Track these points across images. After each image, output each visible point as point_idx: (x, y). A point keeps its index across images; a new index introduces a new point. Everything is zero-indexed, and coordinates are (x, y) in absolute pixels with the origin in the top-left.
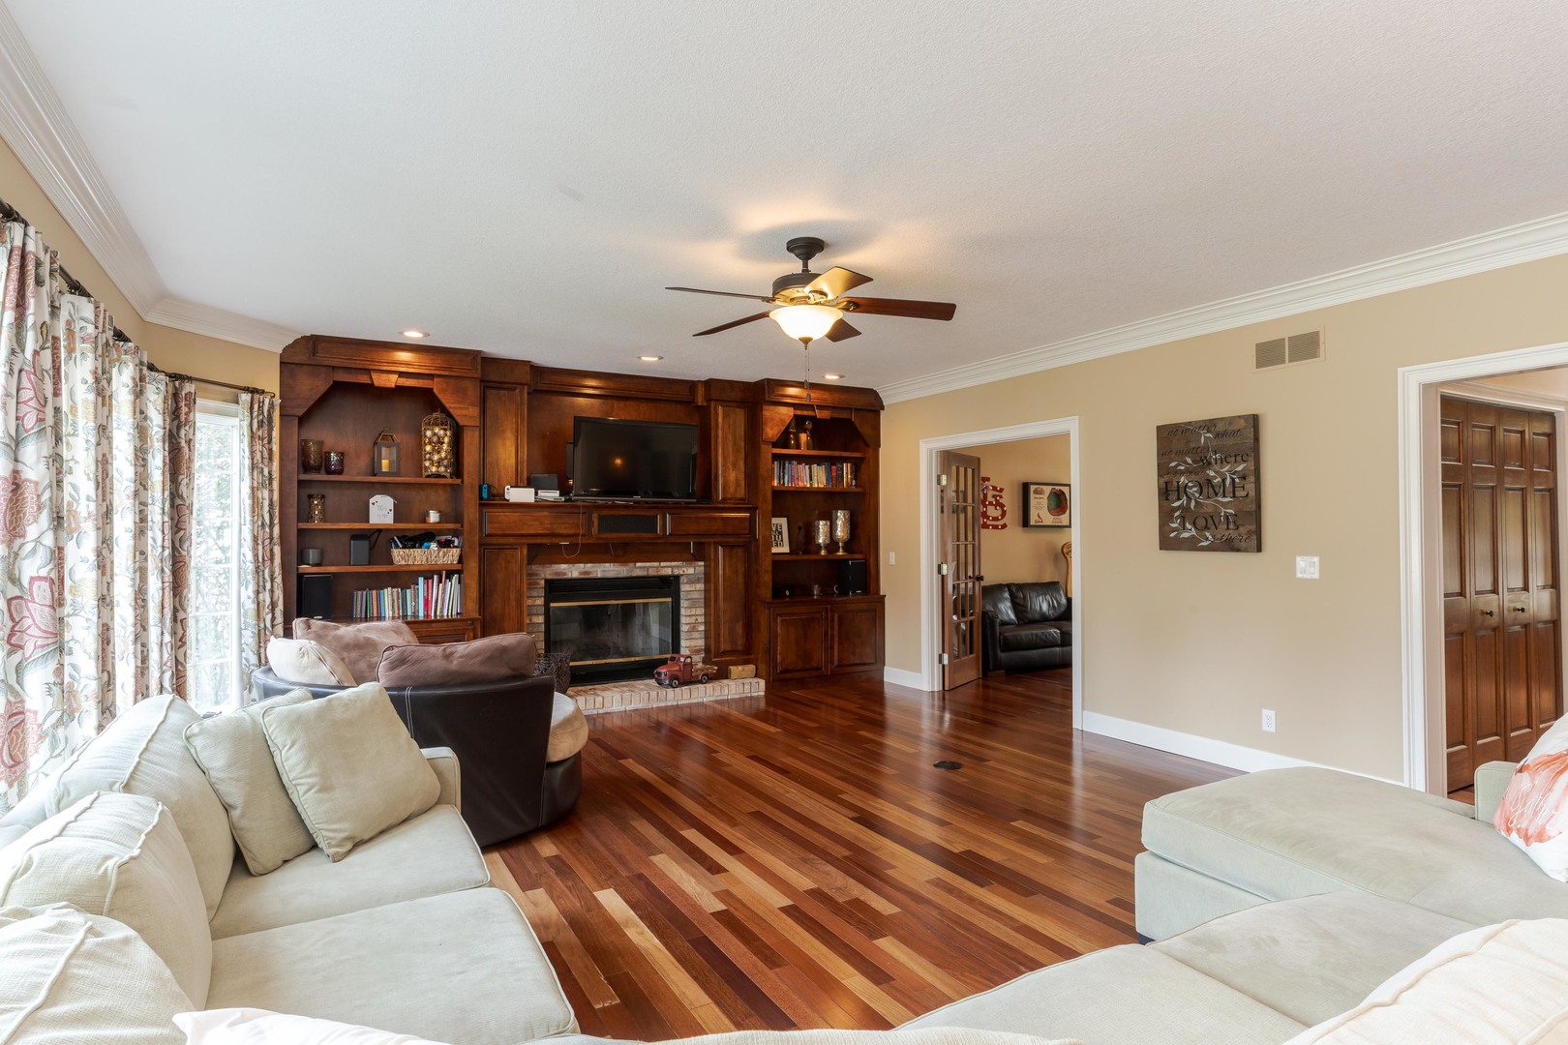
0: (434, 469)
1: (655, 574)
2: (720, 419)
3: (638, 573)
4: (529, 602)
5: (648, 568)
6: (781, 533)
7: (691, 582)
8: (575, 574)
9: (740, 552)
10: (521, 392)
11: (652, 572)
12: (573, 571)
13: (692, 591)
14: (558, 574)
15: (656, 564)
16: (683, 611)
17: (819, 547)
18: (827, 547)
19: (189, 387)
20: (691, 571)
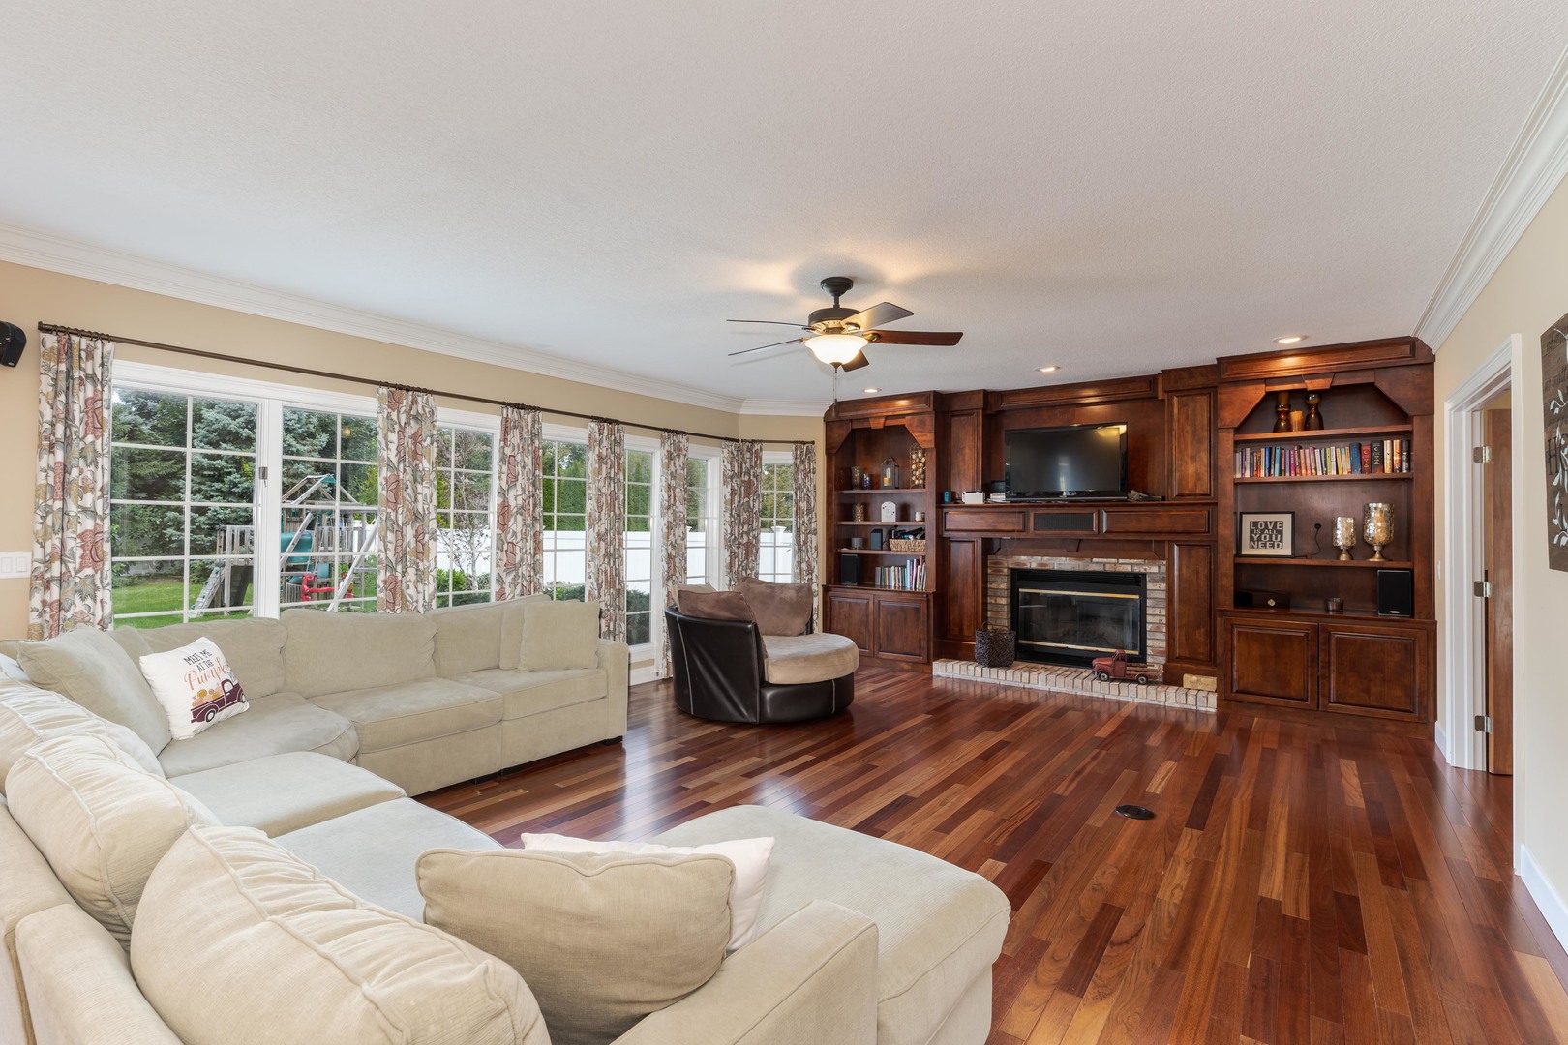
0: (916, 482)
1: (1113, 570)
2: (1176, 411)
3: (1093, 567)
4: (994, 586)
5: (1105, 564)
6: (1281, 532)
7: (1155, 581)
8: (1034, 566)
9: (1202, 552)
10: (977, 416)
11: (1109, 568)
12: (1032, 562)
13: (1156, 590)
14: (1018, 564)
15: (1114, 561)
16: (1149, 611)
17: (1338, 551)
18: (1350, 550)
19: (757, 446)
20: (1155, 569)
